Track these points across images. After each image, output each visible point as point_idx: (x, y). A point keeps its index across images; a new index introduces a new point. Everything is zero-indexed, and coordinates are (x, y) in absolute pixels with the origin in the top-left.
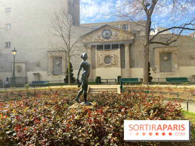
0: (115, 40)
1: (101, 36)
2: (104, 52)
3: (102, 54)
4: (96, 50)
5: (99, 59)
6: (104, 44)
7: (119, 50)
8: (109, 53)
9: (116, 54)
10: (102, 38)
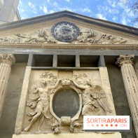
0: (89, 44)
1: (48, 33)
2: (55, 74)
3: (46, 80)
4: (28, 69)
5: (33, 97)
6: (55, 54)
7: (103, 70)
8: (73, 79)
9: (95, 83)
10: (51, 38)
